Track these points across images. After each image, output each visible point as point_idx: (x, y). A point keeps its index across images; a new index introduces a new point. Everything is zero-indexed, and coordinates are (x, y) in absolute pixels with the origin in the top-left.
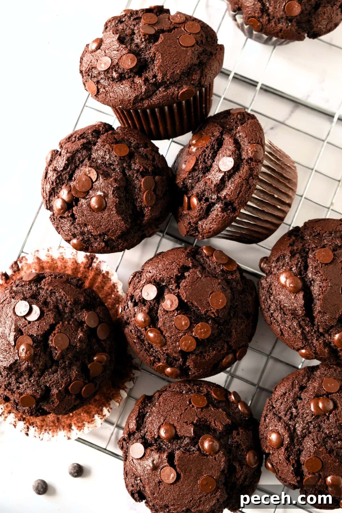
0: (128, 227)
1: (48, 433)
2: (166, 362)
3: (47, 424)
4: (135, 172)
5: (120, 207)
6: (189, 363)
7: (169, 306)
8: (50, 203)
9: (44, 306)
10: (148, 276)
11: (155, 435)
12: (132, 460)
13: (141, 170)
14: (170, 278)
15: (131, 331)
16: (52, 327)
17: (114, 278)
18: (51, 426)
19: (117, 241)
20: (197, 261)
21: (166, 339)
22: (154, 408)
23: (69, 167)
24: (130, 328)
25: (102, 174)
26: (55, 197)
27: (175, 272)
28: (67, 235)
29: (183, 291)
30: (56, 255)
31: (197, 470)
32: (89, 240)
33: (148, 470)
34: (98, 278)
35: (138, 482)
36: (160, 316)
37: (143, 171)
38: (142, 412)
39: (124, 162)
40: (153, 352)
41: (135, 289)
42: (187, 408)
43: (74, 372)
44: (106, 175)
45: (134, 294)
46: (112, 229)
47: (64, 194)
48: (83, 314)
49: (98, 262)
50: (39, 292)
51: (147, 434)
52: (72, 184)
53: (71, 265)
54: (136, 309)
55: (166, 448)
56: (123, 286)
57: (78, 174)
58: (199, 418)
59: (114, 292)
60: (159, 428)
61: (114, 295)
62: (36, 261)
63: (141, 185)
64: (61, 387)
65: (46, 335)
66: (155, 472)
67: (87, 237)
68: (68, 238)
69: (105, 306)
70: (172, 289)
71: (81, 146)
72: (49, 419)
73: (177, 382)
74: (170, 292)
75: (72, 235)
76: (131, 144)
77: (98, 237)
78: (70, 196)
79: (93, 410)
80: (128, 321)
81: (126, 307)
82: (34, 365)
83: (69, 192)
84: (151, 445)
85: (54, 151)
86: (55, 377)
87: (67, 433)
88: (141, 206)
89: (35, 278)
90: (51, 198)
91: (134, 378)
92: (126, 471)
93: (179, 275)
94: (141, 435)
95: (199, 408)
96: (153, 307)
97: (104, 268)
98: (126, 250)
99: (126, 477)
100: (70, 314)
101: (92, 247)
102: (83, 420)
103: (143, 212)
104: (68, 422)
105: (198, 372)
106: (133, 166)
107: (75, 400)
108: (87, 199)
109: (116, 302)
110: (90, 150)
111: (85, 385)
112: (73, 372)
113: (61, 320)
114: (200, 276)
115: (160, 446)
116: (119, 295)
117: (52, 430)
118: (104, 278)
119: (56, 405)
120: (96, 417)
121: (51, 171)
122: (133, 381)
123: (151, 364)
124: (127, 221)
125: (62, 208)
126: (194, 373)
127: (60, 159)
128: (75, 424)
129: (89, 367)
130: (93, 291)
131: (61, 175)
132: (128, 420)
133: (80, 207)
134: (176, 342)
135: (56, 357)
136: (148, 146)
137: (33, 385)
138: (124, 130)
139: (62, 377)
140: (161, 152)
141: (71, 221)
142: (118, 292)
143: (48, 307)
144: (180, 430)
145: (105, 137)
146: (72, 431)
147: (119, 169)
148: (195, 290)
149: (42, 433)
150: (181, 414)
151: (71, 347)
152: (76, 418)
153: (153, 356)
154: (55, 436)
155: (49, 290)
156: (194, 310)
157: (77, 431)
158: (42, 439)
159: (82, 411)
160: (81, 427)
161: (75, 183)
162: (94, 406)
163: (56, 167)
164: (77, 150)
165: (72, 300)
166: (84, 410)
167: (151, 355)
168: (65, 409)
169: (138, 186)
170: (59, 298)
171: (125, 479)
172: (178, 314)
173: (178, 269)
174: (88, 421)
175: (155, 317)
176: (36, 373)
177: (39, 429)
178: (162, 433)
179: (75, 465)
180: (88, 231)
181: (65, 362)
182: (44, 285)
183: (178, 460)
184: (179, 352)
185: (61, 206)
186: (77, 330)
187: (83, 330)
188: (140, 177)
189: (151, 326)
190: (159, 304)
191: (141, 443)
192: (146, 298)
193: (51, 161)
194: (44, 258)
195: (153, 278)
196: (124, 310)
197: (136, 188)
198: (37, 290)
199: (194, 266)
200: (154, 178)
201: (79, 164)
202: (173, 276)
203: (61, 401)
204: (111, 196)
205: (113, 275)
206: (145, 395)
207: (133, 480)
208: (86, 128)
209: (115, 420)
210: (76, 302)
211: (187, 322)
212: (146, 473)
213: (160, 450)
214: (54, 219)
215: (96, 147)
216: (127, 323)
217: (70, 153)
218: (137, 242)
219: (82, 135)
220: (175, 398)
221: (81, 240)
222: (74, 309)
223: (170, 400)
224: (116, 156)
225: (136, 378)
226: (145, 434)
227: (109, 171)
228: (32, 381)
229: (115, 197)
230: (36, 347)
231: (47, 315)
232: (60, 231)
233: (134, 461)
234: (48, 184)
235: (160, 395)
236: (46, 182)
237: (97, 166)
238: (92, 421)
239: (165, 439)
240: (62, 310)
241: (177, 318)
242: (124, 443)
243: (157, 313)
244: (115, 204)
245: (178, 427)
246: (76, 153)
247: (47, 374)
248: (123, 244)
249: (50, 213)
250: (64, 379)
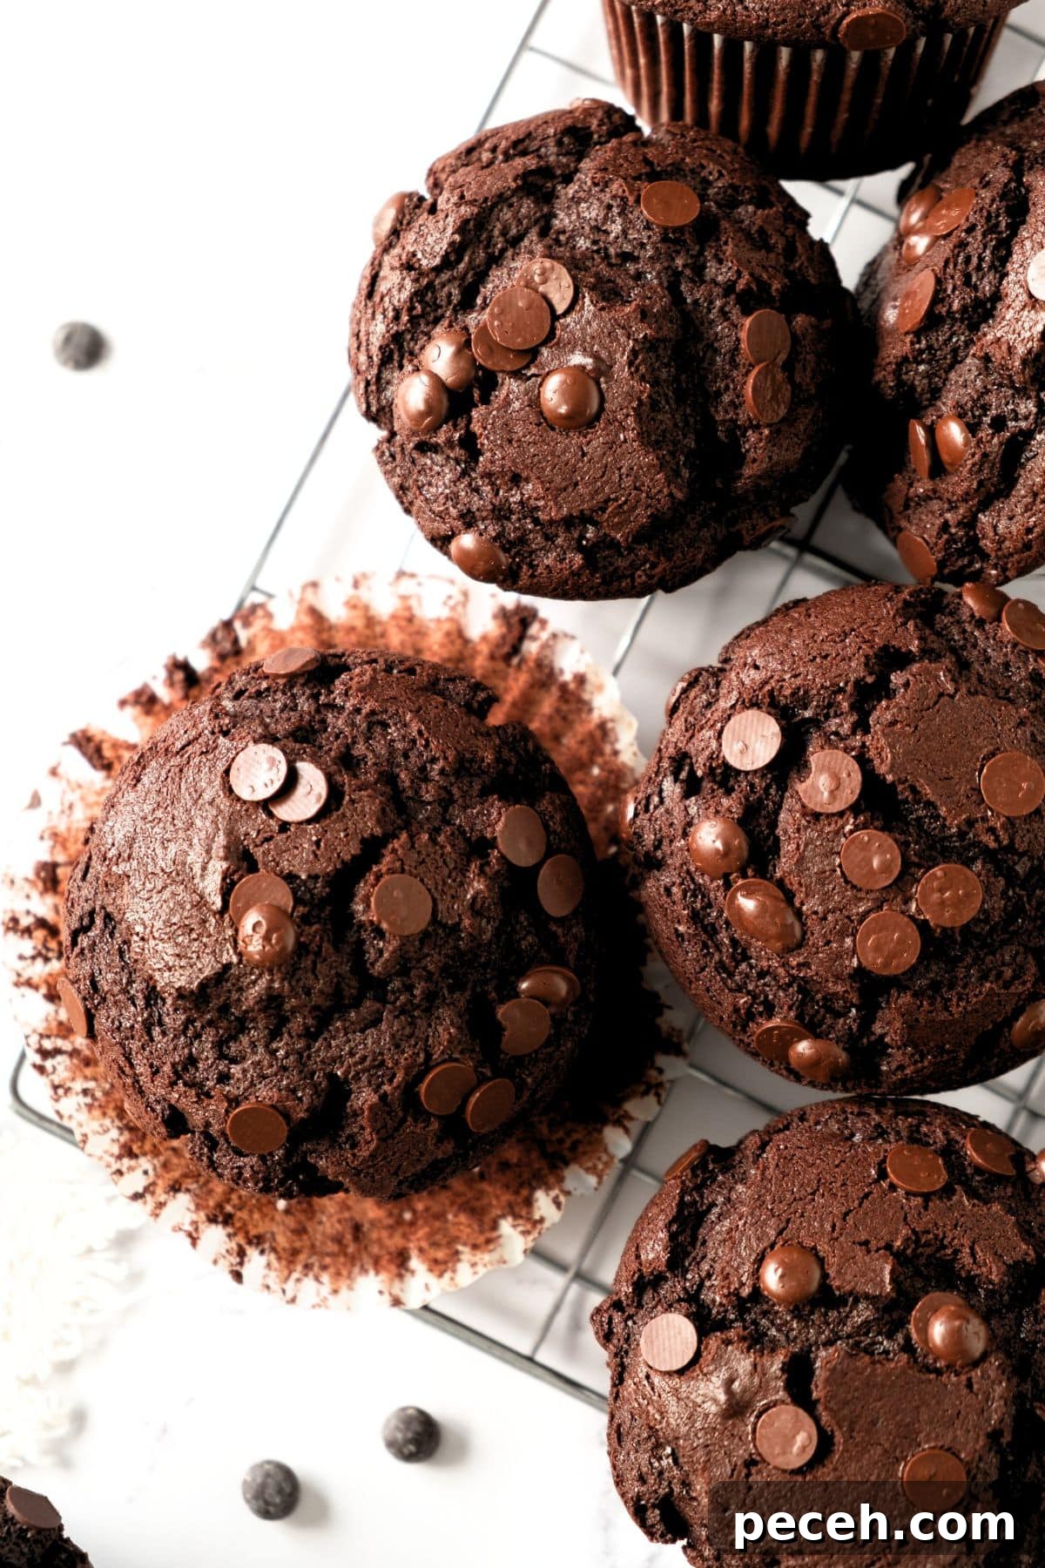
0: (679, 495)
1: (317, 1279)
2: (797, 1017)
3: (313, 1246)
4: (716, 291)
5: (653, 419)
6: (888, 1026)
7: (826, 794)
8: (380, 391)
9: (343, 765)
10: (747, 682)
11: (742, 1284)
12: (648, 1377)
13: (740, 286)
14: (835, 693)
15: (668, 891)
16: (372, 849)
17: (606, 701)
18: (328, 1254)
19: (630, 549)
20: (938, 634)
21: (803, 925)
22: (740, 1188)
23: (466, 259)
24: (666, 879)
25: (592, 288)
26: (401, 367)
27: (856, 669)
28: (439, 515)
29: (883, 741)
30: (384, 605)
31: (898, 1425)
32: (522, 540)
33: (707, 1415)
34: (540, 702)
35: (664, 1463)
36: (786, 832)
37: (747, 290)
38: (694, 1202)
39: (678, 252)
40: (747, 976)
41: (691, 729)
42: (871, 1193)
43: (444, 1030)
44: (609, 295)
45: (691, 749)
46: (616, 499)
47: (440, 356)
48: (489, 814)
49: (544, 636)
50: (323, 721)
51: (708, 1284)
52: (472, 320)
53: (442, 645)
54: (693, 805)
55: (783, 1338)
56: (639, 730)
57: (499, 283)
58: (913, 1231)
59: (602, 754)
60: (760, 1261)
61: (602, 769)
62: (307, 620)
63: (738, 340)
64: (391, 1081)
65: (346, 878)
66: (734, 1426)
67: (516, 529)
68: (444, 529)
69: (570, 793)
70: (836, 734)
71: (515, 180)
72: (320, 1228)
73: (831, 1101)
74: (828, 743)
75: (462, 516)
76: (705, 189)
77: (561, 531)
78: (462, 364)
79: (494, 1202)
80: (659, 853)
81: (656, 799)
82: (292, 989)
83: (464, 347)
84: (723, 1325)
85: (410, 196)
86: (370, 1041)
87: (392, 1281)
88: (733, 421)
89: (310, 668)
90: (386, 375)
91: (660, 1085)
92: (619, 1426)
93: (870, 680)
94: (684, 1289)
95: (915, 1195)
96: (760, 800)
97: (569, 663)
98: (660, 594)
99: (616, 1445)
100: (439, 809)
101: (531, 566)
102: (456, 1239)
103: (740, 447)
104: (395, 1242)
105: (916, 1062)
106: (711, 269)
107: (440, 1140)
108: (529, 378)
109: (605, 791)
110: (549, 198)
111: (480, 1084)
112: (440, 1029)
113: (407, 826)
114: (950, 687)
115: (757, 1330)
116: (624, 765)
117: (332, 1270)
118: (567, 701)
119: (366, 1154)
120: (506, 1226)
121: (392, 269)
122: (658, 1095)
123: (735, 1026)
124: (677, 473)
125: (430, 409)
126: (901, 1067)
127: (431, 225)
128: (421, 1250)
129: (499, 1016)
130: (527, 735)
131: (430, 286)
132: (635, 1230)
133: (498, 410)
134: (842, 934)
135: (378, 967)
136: (773, 199)
137: (285, 1069)
138: (683, 136)
139: (397, 1046)
140: (816, 230)
141: (458, 462)
142: (616, 753)
143: (356, 776)
144: (839, 1272)
145: (610, 154)
146: (408, 1276)
147: (658, 276)
148: (927, 739)
149: (295, 1275)
150: (846, 1214)
151: (438, 930)
152: (427, 1229)
153: (749, 993)
154: (344, 1292)
155: (364, 711)
156: (919, 819)
157: (431, 1279)
158: (293, 1300)
159: (452, 1203)
160: (445, 1262)
161: (485, 316)
162: (499, 1185)
163: (414, 255)
164: (500, 196)
165: (451, 754)
166: (459, 1200)
167: (740, 989)
168: (396, 1174)
169: (725, 345)
170: (399, 745)
171: (613, 1454)
172: (857, 828)
173: (867, 657)
174: (472, 1241)
175: (768, 838)
176: (297, 1023)
177: (284, 1263)
178: (772, 1277)
179: (411, 1412)
180: (521, 502)
181: (409, 988)
182: (346, 694)
183: (827, 1381)
184: (850, 976)
185: (427, 402)
186: (464, 871)
187: (487, 869)
188: (735, 313)
189: (750, 872)
190: (785, 790)
191: (687, 1316)
192: (734, 762)
193: (395, 233)
194: (336, 611)
195: (768, 688)
196: (647, 810)
197: (716, 351)
198: (318, 711)
199: (926, 652)
200: (789, 322)
201: (503, 251)
202: (846, 684)
203: (386, 1136)
204: (621, 371)
205: (600, 688)
206: (707, 1142)
207: (647, 1456)
208: (537, 118)
209: (569, 1251)
210: (463, 767)
211: (893, 859)
212: (698, 1425)
213: (756, 1341)
214: (393, 456)
215: (572, 189)
216: (654, 863)
217: (472, 203)
218: (704, 561)
219: (521, 141)
220: (825, 1155)
221: (495, 539)
222: (455, 790)
223: (806, 1161)
224: (648, 227)
225: (667, 1085)
226: (701, 1285)
227: (619, 281)
228: (281, 1053)
229: (637, 377)
230: (305, 920)
231: (352, 801)
232: (411, 503)
233: (656, 1380)
234: (379, 317)
235: (763, 1147)
236: (370, 311)
237: (573, 257)
238: (488, 1241)
239: (782, 1300)
240: (410, 793)
241: (852, 841)
242: (617, 1317)
243: (774, 824)
244: (635, 404)
245: (831, 1260)
246: (494, 205)
247: (337, 1030)
248: (653, 566)
249: (376, 434)
250: (403, 1052)
